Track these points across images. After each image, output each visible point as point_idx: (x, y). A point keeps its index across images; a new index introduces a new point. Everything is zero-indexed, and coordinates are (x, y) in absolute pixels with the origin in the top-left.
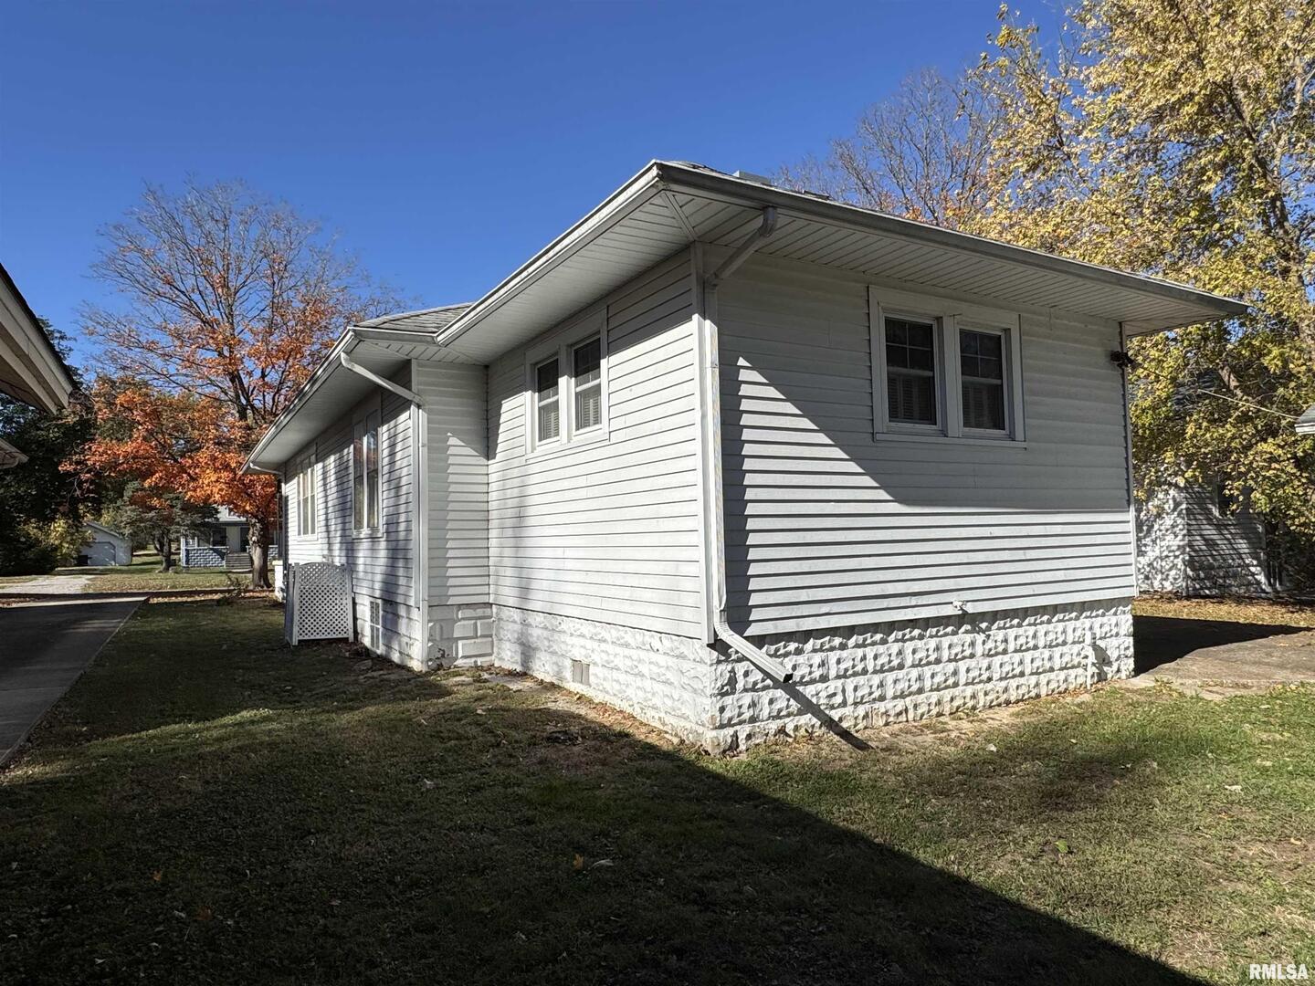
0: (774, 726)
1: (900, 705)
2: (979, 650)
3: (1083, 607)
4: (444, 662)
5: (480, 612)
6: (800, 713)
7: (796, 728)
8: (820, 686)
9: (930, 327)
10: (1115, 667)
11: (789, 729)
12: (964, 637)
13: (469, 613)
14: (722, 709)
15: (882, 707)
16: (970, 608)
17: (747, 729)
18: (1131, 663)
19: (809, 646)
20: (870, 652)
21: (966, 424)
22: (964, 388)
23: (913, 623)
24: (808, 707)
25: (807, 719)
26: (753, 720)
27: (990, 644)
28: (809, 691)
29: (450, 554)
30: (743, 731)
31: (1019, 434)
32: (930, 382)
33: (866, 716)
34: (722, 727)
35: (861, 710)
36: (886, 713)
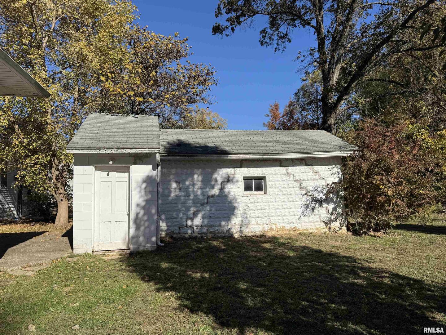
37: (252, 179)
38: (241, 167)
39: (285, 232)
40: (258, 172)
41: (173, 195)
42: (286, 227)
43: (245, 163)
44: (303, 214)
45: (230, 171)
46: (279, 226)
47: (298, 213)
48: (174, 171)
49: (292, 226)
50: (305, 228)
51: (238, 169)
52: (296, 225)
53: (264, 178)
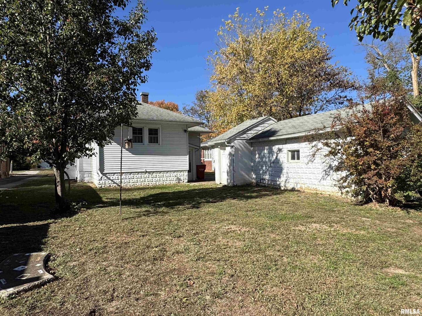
0: (108, 185)
1: (133, 184)
2: (150, 177)
3: (175, 171)
4: (83, 181)
5: (89, 173)
6: (113, 184)
7: (113, 186)
8: (117, 180)
9: (142, 129)
10: (183, 181)
11: (111, 186)
12: (147, 175)
13: (88, 173)
14: (99, 182)
15: (129, 184)
16: (148, 171)
17: (104, 185)
18: (187, 181)
19: (115, 175)
20: (127, 176)
21: (149, 143)
22: (149, 137)
23: (136, 172)
24: (115, 183)
25: (115, 185)
26: (105, 184)
27: (153, 176)
28: (115, 181)
29: (84, 164)
30: (103, 185)
31: (161, 144)
32: (142, 136)
33: (126, 185)
34: (99, 184)
35: (125, 184)
36: (130, 185)
37: (295, 152)
38: (286, 144)
39: (310, 191)
40: (295, 146)
41: (257, 160)
42: (310, 187)
43: (288, 141)
44: (323, 178)
45: (280, 146)
46: (306, 186)
47: (319, 178)
48: (256, 148)
49: (314, 187)
50: (323, 190)
51: (284, 145)
52: (317, 187)
53: (298, 151)
